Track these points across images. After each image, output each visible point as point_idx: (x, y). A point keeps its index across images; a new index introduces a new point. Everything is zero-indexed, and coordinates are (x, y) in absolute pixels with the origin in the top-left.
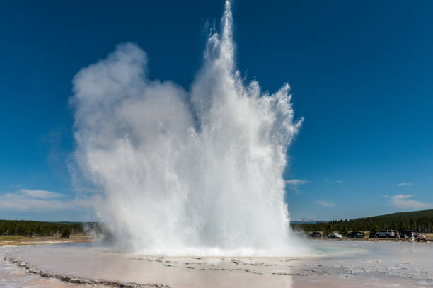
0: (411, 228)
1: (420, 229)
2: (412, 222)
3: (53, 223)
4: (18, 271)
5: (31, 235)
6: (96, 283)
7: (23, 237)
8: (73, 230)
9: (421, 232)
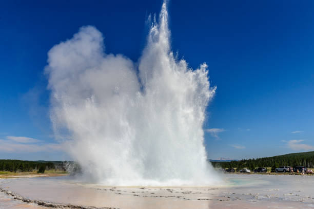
0: (302, 165)
1: (309, 166)
2: (303, 160)
3: (32, 162)
4: (6, 197)
5: (15, 171)
6: (64, 207)
7: (10, 172)
8: (47, 167)
9: (310, 168)
